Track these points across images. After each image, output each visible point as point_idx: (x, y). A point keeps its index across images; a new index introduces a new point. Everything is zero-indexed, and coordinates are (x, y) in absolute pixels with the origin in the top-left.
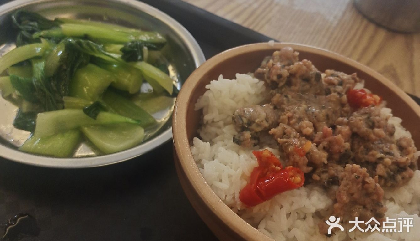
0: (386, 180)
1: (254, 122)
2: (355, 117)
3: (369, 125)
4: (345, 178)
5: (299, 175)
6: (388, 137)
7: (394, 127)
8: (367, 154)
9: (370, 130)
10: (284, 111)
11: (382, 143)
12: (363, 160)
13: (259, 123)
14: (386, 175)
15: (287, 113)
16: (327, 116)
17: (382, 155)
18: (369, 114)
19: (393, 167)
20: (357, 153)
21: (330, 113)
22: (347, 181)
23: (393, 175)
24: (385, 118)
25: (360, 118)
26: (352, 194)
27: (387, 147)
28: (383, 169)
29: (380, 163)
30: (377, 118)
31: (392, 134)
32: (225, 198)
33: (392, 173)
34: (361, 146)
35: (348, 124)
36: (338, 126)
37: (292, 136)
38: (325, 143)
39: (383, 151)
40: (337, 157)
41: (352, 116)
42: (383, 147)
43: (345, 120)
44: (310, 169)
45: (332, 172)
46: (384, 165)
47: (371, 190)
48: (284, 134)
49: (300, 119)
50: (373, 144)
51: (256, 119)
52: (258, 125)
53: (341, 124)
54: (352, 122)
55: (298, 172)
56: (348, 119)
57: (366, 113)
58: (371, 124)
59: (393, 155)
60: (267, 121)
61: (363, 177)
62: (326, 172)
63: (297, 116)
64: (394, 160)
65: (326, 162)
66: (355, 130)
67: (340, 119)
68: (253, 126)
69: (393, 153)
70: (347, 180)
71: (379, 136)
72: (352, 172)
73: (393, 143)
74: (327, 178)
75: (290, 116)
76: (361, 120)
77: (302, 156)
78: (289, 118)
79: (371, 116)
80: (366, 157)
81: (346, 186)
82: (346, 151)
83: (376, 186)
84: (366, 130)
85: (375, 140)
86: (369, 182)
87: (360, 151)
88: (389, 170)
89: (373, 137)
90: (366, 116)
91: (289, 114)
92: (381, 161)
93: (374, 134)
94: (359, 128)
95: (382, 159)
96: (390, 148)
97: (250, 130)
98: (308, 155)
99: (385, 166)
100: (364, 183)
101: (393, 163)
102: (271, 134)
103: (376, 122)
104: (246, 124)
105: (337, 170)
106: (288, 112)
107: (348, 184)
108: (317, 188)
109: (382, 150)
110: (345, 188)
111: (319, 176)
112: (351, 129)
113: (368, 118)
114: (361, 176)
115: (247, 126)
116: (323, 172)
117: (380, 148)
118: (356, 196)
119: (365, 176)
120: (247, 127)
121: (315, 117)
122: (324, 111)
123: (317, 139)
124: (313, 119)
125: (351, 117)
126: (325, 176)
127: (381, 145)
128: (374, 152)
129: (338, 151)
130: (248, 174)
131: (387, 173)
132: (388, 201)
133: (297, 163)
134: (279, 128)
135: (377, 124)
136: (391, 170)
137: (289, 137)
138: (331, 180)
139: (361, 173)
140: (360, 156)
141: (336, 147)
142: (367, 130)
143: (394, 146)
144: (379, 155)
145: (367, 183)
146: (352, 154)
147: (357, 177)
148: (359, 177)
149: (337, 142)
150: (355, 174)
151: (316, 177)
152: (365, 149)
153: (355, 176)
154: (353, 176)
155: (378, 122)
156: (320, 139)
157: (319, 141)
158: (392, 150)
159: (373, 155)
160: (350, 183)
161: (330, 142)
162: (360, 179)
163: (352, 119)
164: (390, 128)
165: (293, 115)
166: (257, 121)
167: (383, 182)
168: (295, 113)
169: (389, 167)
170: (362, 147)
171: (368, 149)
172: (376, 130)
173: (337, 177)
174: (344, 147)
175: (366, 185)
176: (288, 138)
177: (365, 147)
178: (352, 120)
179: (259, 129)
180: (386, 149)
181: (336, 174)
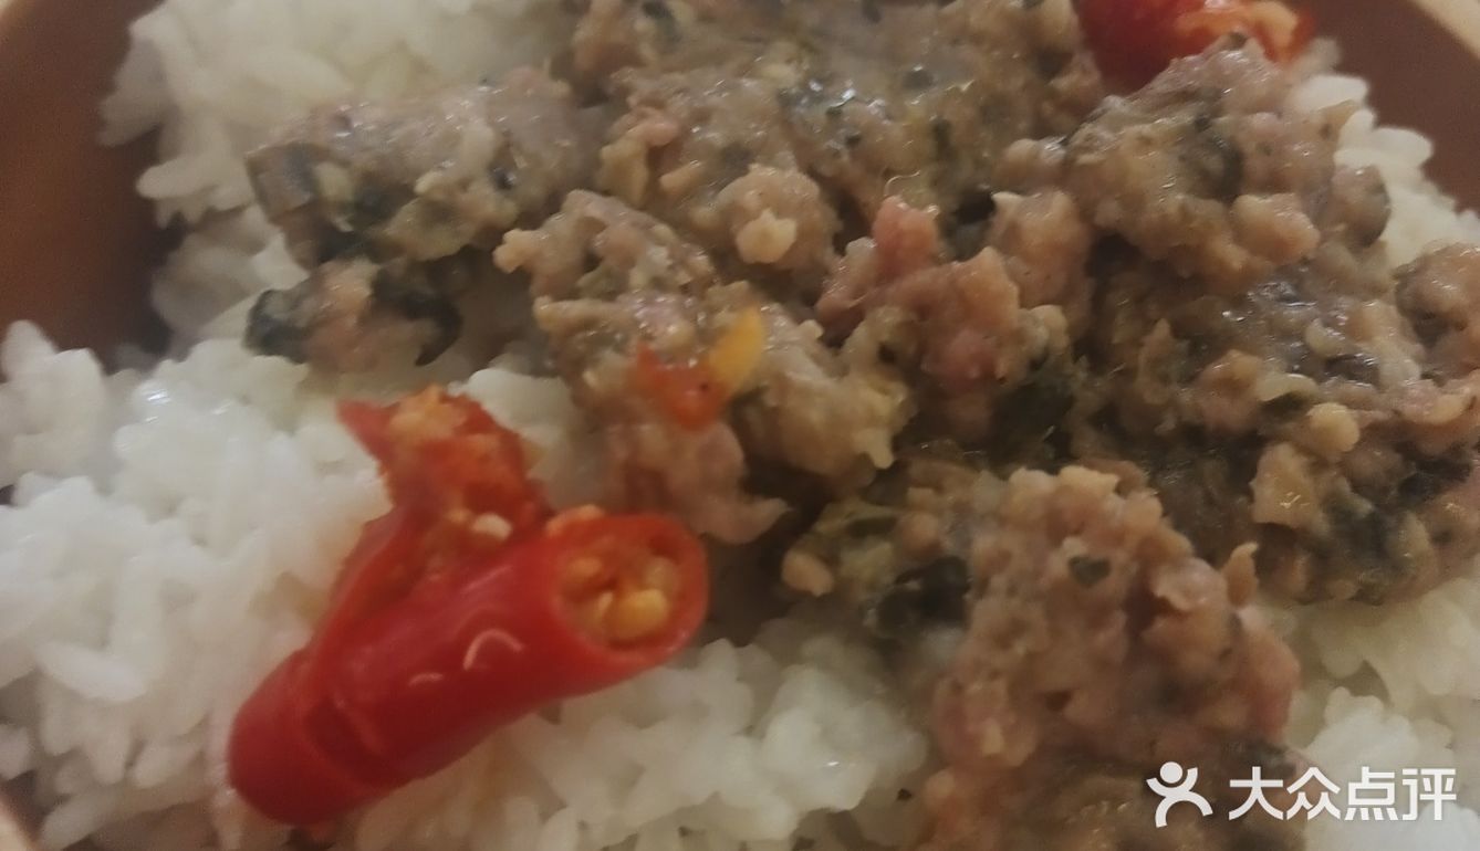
0: (1322, 556)
1: (407, 192)
2: (1118, 123)
3: (1205, 175)
4: (999, 582)
5: (659, 569)
6: (1342, 256)
7: (1379, 189)
8: (1189, 379)
9: (1209, 208)
10: (626, 109)
11: (1301, 295)
12: (1169, 424)
13: (439, 196)
14: (1321, 524)
15: (643, 116)
16: (940, 132)
17: (1299, 382)
18: (1208, 100)
19: (1377, 462)
20: (1129, 374)
21: (959, 115)
22: (1015, 602)
23: (1374, 522)
24: (1317, 121)
25: (1146, 129)
26: (1059, 700)
27: (1330, 323)
28: (1306, 481)
29: (1279, 438)
30: (1261, 120)
31: (1366, 234)
32: (130, 763)
33: (1365, 507)
34: (1149, 324)
35: (1064, 175)
36: (1002, 197)
37: (638, 277)
38: (886, 320)
39: (1306, 346)
40: (973, 412)
41: (1093, 119)
42: (1304, 323)
43: (1051, 149)
44: (769, 510)
45: (925, 527)
46: (1302, 449)
47: (1196, 662)
48: (591, 261)
49: (735, 160)
50: (1238, 303)
51: (418, 173)
52: (440, 212)
53: (1024, 179)
54: (1085, 158)
55: (662, 547)
56: (1064, 143)
57: (1185, 96)
58: (1214, 163)
59: (1370, 374)
60: (502, 184)
61: (1134, 568)
62: (883, 528)
63: (715, 136)
64: (1378, 415)
65: (883, 458)
66: (1110, 212)
67: (1022, 147)
68: (402, 224)
69: (1371, 361)
70: (1012, 591)
71: (1272, 248)
72: (1056, 525)
73: (1376, 291)
74: (888, 579)
75: (657, 143)
76: (1146, 142)
77: (691, 422)
78: (659, 156)
79: (1217, 113)
80: (1186, 396)
81: (1003, 639)
82: (1035, 364)
83: (1235, 624)
84: (1183, 210)
85: (1249, 277)
86: (1179, 601)
87: (1143, 357)
88: (1344, 486)
89: (1234, 256)
90: (1185, 116)
91: (660, 126)
92: (1290, 426)
93: (1242, 233)
94: (1134, 202)
95: (1291, 406)
96: (1355, 330)
97: (375, 251)
98: (752, 414)
99: (1318, 458)
100: (1145, 607)
101: (1373, 433)
102: (510, 269)
103: (1250, 147)
104: (342, 207)
105: (963, 510)
106: (649, 110)
107: (1016, 628)
108: (820, 645)
109: (1298, 344)
110: (1000, 660)
111: (831, 560)
112: (1084, 212)
113: (1201, 124)
114: (1120, 557)
115: (351, 222)
116: (861, 532)
117: (1288, 334)
118: (1081, 710)
119: (1150, 556)
120: (346, 227)
121: (853, 142)
122: (916, 103)
123: (836, 295)
124: (837, 154)
125: (1087, 129)
126: (871, 562)
127: (1293, 312)
128: (1237, 362)
129: (974, 373)
130: (318, 570)
131: (1335, 508)
132: (1340, 695)
133: (657, 478)
134: (559, 224)
135: (1256, 165)
136: (1357, 487)
137: (615, 289)
138: (913, 585)
139: (1117, 537)
140: (1148, 391)
141: (963, 344)
142: (1184, 212)
143: (1378, 311)
144: (1274, 381)
145: (1164, 607)
146: (1086, 387)
147: (1089, 571)
148: (1098, 569)
149: (970, 307)
150: (1074, 547)
151: (805, 570)
152: (1184, 345)
153: (1074, 562)
154: (1058, 565)
155: (1266, 149)
156: (859, 291)
157: (852, 304)
158: (1367, 337)
159: (1234, 387)
160: (1036, 614)
161: (923, 309)
162: (1114, 585)
163: (1089, 138)
164: (1356, 196)
165: (685, 133)
166: (423, 185)
167: (1299, 571)
168: (702, 117)
169: (1344, 466)
170: (1162, 330)
171: (1203, 344)
172: (1254, 205)
173: (958, 565)
174: (1018, 336)
175: (1161, 625)
176: (610, 296)
177: (1178, 331)
178: (1088, 150)
179: (443, 243)
180: (1322, 337)
181: (949, 546)
